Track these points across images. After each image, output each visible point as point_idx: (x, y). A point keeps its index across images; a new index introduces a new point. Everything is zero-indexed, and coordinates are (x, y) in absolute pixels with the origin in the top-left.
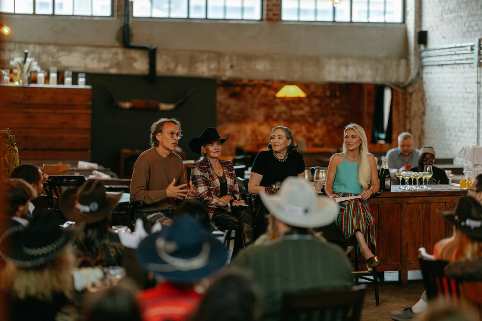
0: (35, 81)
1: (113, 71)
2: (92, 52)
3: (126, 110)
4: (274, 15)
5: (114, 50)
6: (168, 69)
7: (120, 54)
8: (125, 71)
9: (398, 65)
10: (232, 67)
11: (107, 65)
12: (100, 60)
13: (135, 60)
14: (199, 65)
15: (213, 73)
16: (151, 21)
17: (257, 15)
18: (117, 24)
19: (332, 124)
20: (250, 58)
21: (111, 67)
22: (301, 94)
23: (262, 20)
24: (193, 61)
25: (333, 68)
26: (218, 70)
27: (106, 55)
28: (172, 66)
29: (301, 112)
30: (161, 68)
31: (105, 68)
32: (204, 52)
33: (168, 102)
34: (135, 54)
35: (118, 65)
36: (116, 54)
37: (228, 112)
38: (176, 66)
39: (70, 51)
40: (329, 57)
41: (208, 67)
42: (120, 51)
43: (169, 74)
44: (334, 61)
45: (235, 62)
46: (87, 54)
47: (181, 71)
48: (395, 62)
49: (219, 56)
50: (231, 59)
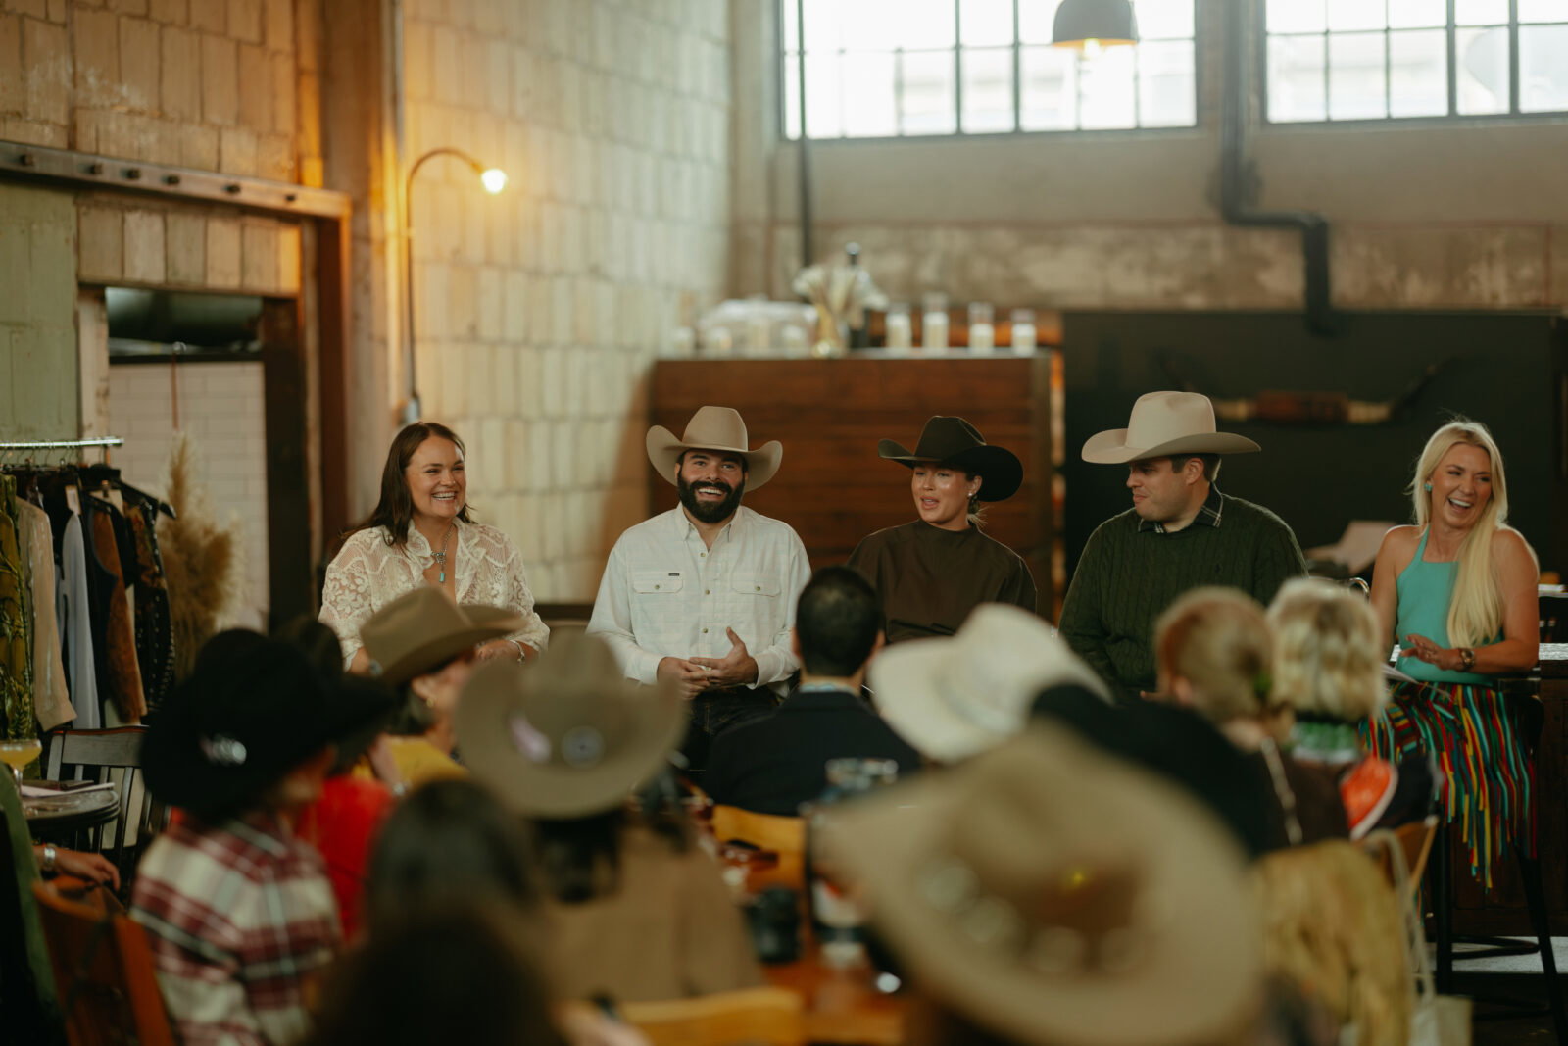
0: (880, 340)
1: (1196, 301)
5: (1195, 234)
6: (1376, 286)
7: (1216, 245)
8: (1232, 301)
11: (1173, 283)
12: (1152, 268)
13: (1264, 263)
14: (1480, 271)
15: (1528, 297)
16: (1327, 135)
18: (1210, 148)
21: (1189, 288)
24: (1457, 257)
26: (1546, 284)
27: (1171, 250)
28: (1387, 277)
31: (1168, 293)
32: (1492, 226)
33: (1371, 398)
34: (1264, 243)
35: (1210, 281)
36: (1203, 245)
38: (1402, 277)
39: (1058, 244)
41: (1511, 278)
42: (1216, 235)
43: (1378, 303)
46: (1110, 250)
47: (1418, 292)
49: (1549, 238)
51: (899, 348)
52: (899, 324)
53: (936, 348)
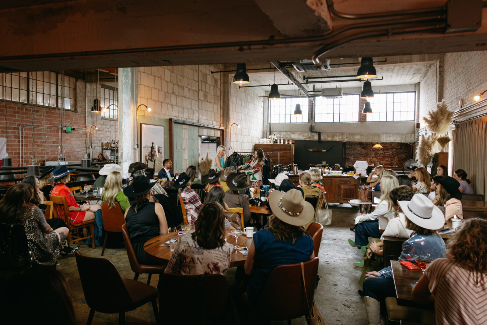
0: (277, 143)
1: (308, 139)
2: (301, 134)
3: (311, 151)
4: (363, 120)
5: (308, 133)
6: (325, 139)
7: (310, 134)
8: (311, 140)
9: (411, 136)
10: (347, 138)
12: (303, 136)
13: (315, 136)
14: (336, 137)
15: (340, 140)
16: (321, 124)
17: (357, 120)
18: (309, 125)
19: (400, 158)
20: (353, 134)
22: (381, 147)
23: (359, 122)
24: (333, 136)
25: (384, 137)
26: (342, 139)
27: (305, 134)
28: (326, 138)
29: (388, 154)
30: (322, 138)
32: (337, 133)
33: (325, 149)
34: (314, 134)
35: (309, 137)
36: (309, 134)
37: (361, 153)
38: (328, 138)
39: (294, 134)
40: (383, 134)
41: (339, 138)
42: (310, 133)
43: (326, 140)
44: (385, 135)
45: (348, 136)
47: (329, 139)
48: (409, 135)
49: (342, 134)
50: (347, 135)
51: (279, 143)
52: (278, 141)
53: (282, 143)
